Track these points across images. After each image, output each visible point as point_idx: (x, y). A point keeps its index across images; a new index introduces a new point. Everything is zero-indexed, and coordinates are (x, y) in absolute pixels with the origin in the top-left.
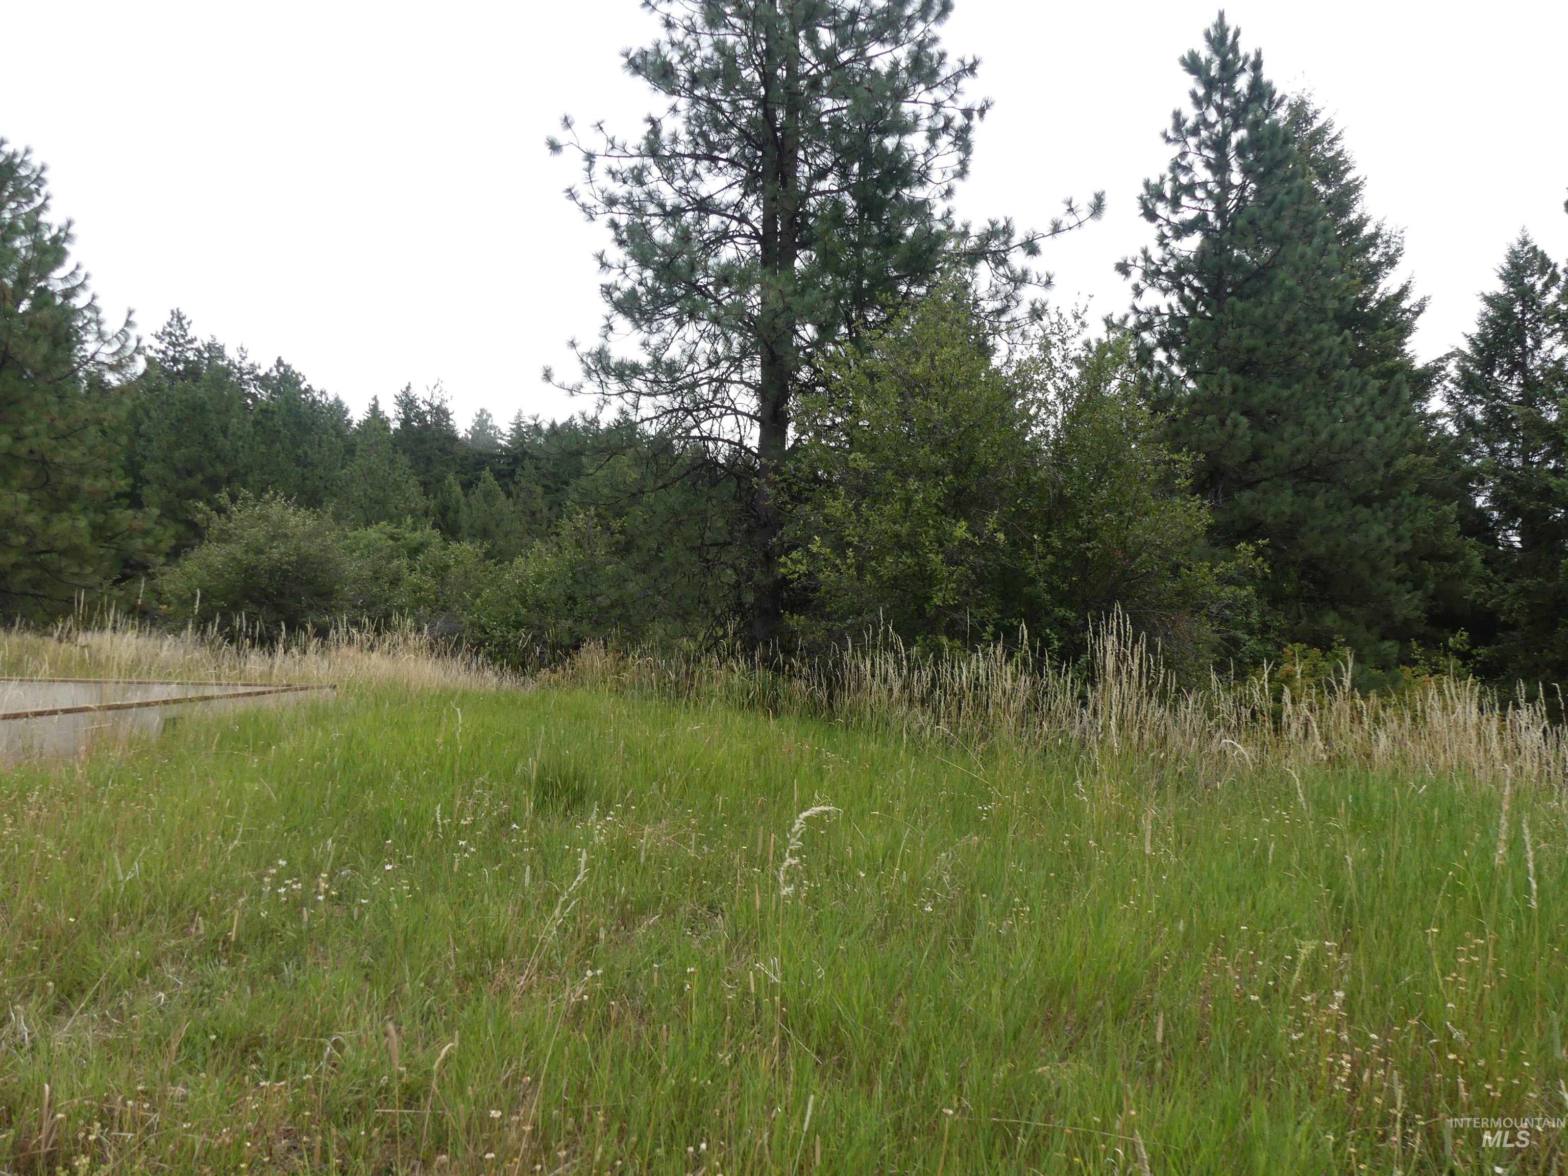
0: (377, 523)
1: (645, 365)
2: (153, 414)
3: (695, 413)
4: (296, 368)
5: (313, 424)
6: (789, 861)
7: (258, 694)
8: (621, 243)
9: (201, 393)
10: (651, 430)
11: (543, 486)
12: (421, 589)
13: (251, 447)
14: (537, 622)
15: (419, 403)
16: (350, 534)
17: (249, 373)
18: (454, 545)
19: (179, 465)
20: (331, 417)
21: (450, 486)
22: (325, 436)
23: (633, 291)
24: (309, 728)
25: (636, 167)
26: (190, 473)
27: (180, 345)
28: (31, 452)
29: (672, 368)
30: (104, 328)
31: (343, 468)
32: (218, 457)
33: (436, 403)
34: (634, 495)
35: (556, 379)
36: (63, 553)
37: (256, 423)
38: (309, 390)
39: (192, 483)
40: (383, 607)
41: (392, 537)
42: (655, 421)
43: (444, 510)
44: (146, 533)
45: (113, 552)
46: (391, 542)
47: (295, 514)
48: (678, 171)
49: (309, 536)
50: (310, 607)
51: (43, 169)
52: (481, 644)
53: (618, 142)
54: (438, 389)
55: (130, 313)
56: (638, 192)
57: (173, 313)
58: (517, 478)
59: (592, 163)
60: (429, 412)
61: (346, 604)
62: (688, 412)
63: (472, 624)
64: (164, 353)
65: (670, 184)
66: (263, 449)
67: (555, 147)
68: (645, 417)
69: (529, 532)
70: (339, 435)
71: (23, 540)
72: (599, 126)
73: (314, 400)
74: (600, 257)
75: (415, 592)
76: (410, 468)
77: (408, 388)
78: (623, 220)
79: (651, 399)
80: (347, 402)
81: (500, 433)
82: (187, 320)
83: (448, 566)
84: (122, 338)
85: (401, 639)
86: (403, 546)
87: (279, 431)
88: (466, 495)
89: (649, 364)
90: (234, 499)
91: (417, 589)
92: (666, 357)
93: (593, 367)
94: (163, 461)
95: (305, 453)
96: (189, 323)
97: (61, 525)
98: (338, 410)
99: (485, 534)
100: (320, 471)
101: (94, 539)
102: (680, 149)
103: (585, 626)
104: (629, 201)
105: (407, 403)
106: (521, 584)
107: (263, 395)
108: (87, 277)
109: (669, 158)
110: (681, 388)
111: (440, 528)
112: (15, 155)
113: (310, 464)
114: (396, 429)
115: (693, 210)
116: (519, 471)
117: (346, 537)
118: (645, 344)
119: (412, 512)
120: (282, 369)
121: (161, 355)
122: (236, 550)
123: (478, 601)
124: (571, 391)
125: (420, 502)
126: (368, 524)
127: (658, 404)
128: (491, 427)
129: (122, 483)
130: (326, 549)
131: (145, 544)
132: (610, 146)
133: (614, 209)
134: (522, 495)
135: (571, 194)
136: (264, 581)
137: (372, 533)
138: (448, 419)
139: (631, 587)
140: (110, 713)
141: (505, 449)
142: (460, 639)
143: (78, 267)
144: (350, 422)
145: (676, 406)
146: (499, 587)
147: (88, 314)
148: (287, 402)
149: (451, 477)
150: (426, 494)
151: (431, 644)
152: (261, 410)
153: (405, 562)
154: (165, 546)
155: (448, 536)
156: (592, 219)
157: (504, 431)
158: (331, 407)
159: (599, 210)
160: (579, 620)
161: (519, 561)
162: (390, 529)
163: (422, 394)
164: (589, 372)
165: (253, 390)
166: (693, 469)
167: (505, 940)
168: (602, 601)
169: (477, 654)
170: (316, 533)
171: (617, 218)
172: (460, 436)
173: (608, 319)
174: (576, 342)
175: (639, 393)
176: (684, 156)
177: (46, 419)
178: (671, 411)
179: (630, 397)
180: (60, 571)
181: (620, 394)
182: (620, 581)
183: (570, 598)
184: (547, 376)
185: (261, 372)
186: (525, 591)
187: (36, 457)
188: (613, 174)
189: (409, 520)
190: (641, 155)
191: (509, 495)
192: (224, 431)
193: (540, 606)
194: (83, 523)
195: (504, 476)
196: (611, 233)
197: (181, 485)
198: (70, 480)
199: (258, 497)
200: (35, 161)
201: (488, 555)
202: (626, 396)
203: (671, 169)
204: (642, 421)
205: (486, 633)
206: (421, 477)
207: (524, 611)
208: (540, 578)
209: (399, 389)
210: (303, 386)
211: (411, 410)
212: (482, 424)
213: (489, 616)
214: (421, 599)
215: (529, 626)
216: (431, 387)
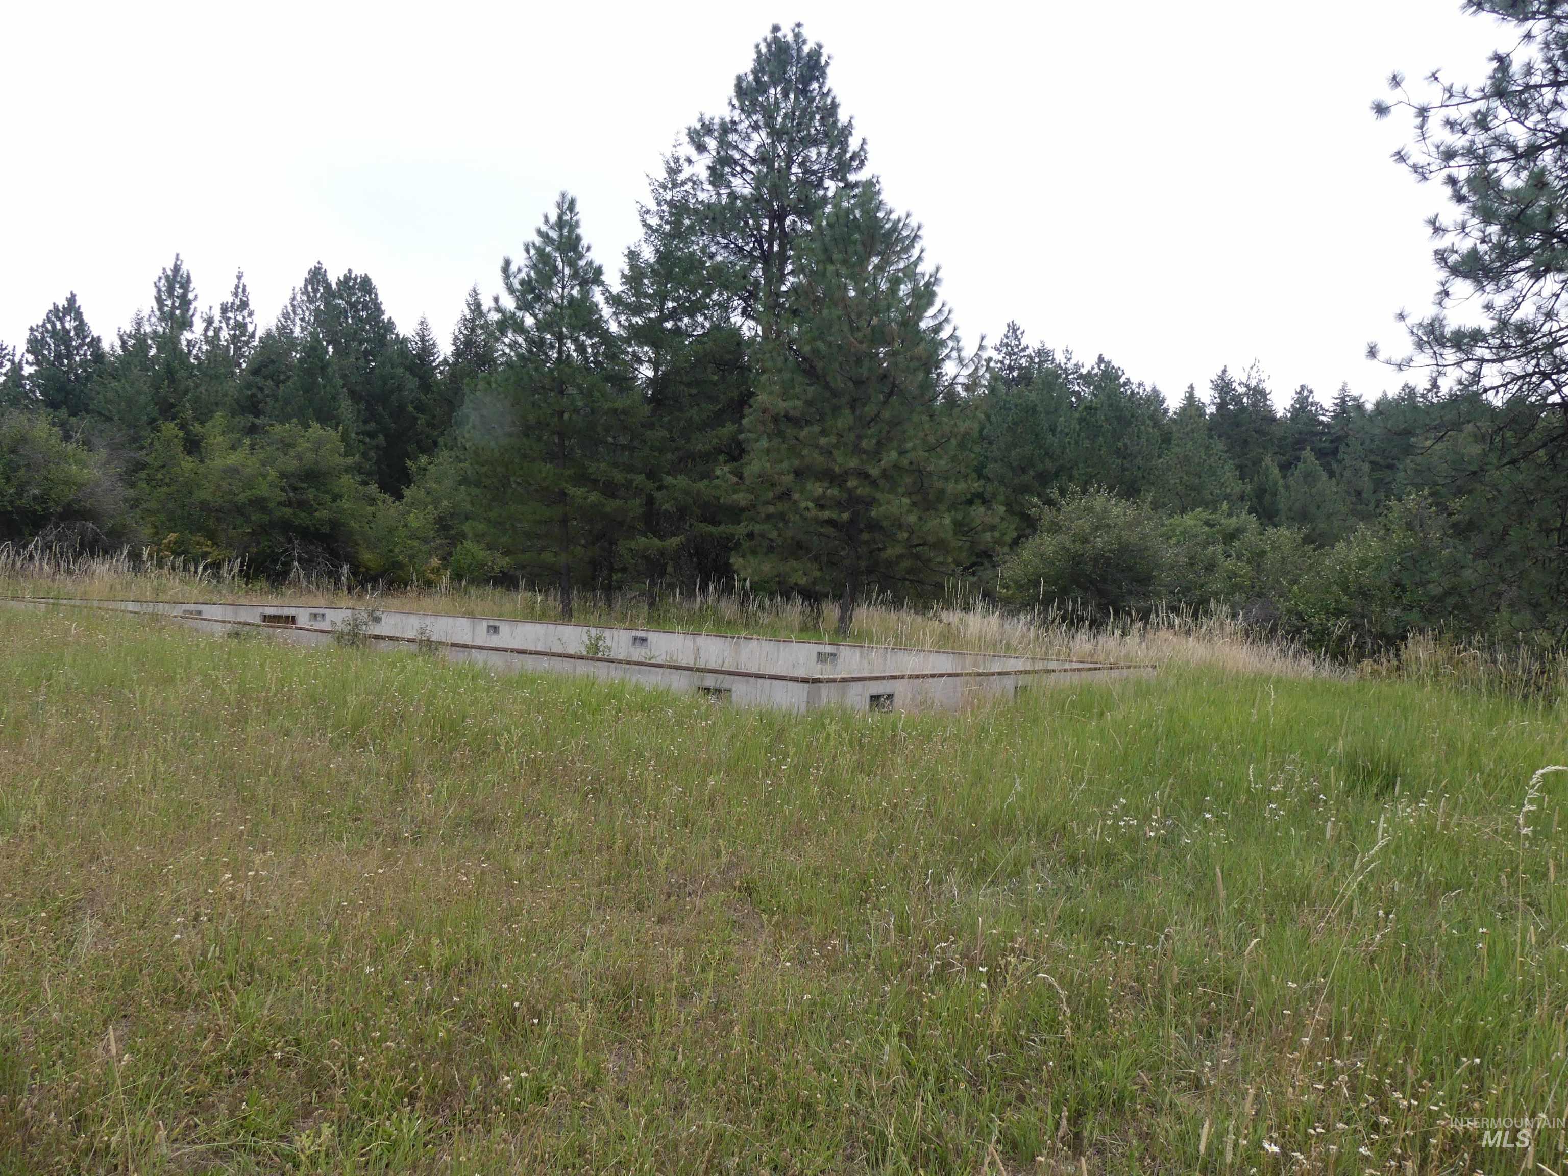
0: (1192, 510)
1: (1487, 329)
2: (993, 418)
3: (1554, 377)
4: (1116, 364)
5: (1132, 416)
6: (1527, 807)
7: (1090, 669)
8: (1460, 199)
9: (1033, 396)
10: (1497, 400)
11: (1371, 462)
12: (1236, 575)
13: (1077, 442)
14: (1360, 610)
15: (1235, 385)
16: (1167, 522)
17: (1073, 373)
18: (1270, 530)
19: (1015, 464)
20: (1149, 408)
21: (1267, 468)
22: (1142, 427)
23: (1474, 251)
24: (1136, 701)
25: (1479, 111)
26: (1024, 470)
27: (1014, 354)
28: (911, 463)
29: (1522, 330)
30: (963, 354)
31: (1159, 457)
32: (1047, 454)
33: (1253, 383)
34: (1474, 473)
35: (1382, 356)
36: (933, 546)
37: (1081, 420)
38: (1128, 382)
39: (1026, 478)
40: (1198, 592)
41: (1207, 523)
42: (1501, 390)
43: (1261, 493)
44: (993, 528)
45: (968, 544)
46: (1207, 529)
47: (1116, 505)
48: (1532, 105)
49: (1130, 526)
50: (1130, 592)
51: (919, 228)
52: (1298, 631)
53: (1457, 88)
54: (1255, 369)
55: (983, 339)
56: (1481, 139)
57: (1009, 325)
58: (1340, 456)
59: (1425, 119)
60: (1246, 394)
61: (1163, 590)
62: (1546, 376)
63: (1289, 611)
64: (1002, 362)
65: (1522, 123)
66: (1087, 443)
67: (1381, 110)
68: (1488, 386)
69: (1354, 512)
70: (1156, 424)
71: (906, 535)
72: (1434, 77)
73: (1132, 393)
74: (1433, 222)
75: (1230, 578)
76: (1226, 452)
77: (1224, 371)
78: (1462, 174)
79: (1497, 366)
80: (1164, 391)
81: (1322, 408)
82: (1021, 330)
83: (1264, 553)
84: (976, 361)
85: (1217, 624)
86: (1218, 532)
87: (1102, 426)
88: (1284, 477)
89: (1493, 329)
90: (1062, 493)
91: (1233, 575)
92: (1517, 316)
93: (1425, 338)
94: (1002, 460)
95: (1125, 445)
96: (1022, 333)
97: (933, 523)
98: (1155, 399)
99: (1303, 516)
100: (1139, 461)
101: (955, 534)
102: (1536, 79)
103: (1415, 615)
104: (1470, 152)
105: (1223, 386)
106: (1342, 570)
107: (1086, 392)
108: (950, 312)
109: (1521, 92)
110: (1536, 349)
111: (1257, 512)
112: (899, 220)
113: (1130, 455)
114: (1212, 414)
115: (1553, 146)
116: (1342, 448)
117: (1162, 525)
118: (1489, 307)
119: (1227, 497)
120: (1102, 366)
121: (999, 365)
122: (1065, 539)
123: (1295, 587)
124: (1399, 367)
125: (1237, 488)
126: (1183, 511)
127: (1504, 370)
128: (1312, 404)
129: (976, 485)
130: (1144, 537)
131: (993, 537)
132: (1447, 95)
133: (1452, 163)
134: (1347, 473)
135: (1400, 157)
136: (1089, 568)
137: (1189, 520)
138: (1266, 399)
139: (1467, 573)
140: (978, 678)
141: (1327, 425)
142: (1275, 625)
143: (943, 305)
144: (1166, 411)
145: (1530, 369)
146: (1319, 573)
147: (951, 344)
148: (1109, 397)
149: (1268, 460)
150: (1242, 478)
151: (1247, 631)
152: (1086, 408)
153: (1220, 548)
154: (1008, 539)
155: (1265, 521)
156: (1425, 178)
157: (1326, 407)
158: (1148, 397)
159: (1433, 168)
160: (1409, 608)
161: (1340, 545)
162: (1206, 515)
163: (1238, 376)
164: (1420, 345)
165: (1077, 389)
166: (1551, 441)
167: (1309, 887)
168: (1435, 590)
169: (1292, 640)
170: (1137, 522)
171: (1455, 172)
172: (1278, 416)
173: (1443, 285)
174: (1405, 314)
175: (1482, 361)
176: (1541, 86)
177: (921, 435)
178: (1523, 377)
179: (1470, 366)
180: (930, 560)
181: (1459, 364)
182: (1456, 567)
183: (1397, 585)
184: (1372, 353)
185: (1084, 371)
186: (1346, 578)
187: (913, 467)
188: (1450, 124)
189: (1225, 506)
190: (1485, 97)
191: (1331, 474)
192: (1053, 430)
193: (1364, 594)
194: (947, 521)
195: (1326, 455)
196: (1448, 191)
197: (1016, 481)
198: (938, 484)
199: (1084, 492)
200: (913, 222)
201: (1308, 540)
202: (1465, 365)
203: (1524, 105)
204: (1486, 391)
205: (1304, 620)
206: (1237, 461)
207: (1345, 599)
208: (1364, 563)
209: (1214, 374)
210: (1122, 380)
211: (1227, 393)
212: (1303, 402)
213: (1307, 603)
214: (1236, 585)
215: (1351, 615)
216: (1248, 369)
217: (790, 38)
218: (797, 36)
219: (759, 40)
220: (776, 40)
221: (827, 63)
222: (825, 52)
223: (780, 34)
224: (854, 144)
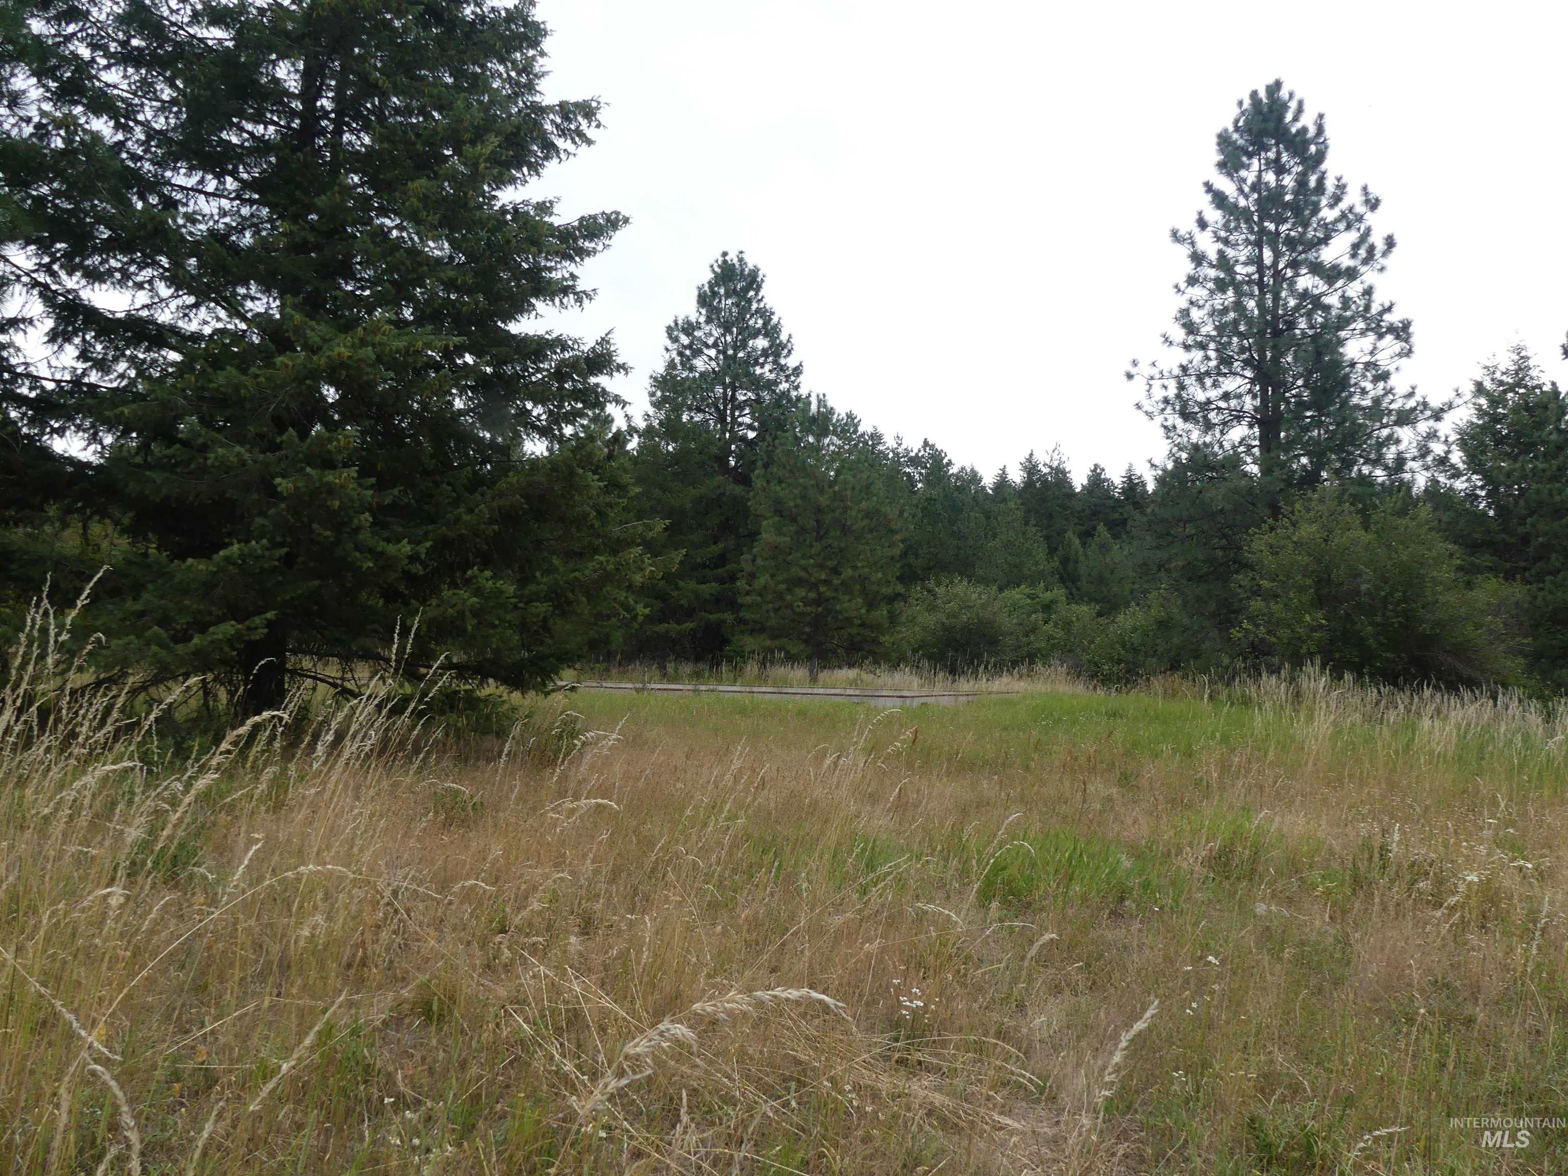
0: (1018, 586)
4: (939, 447)
12: (1054, 638)
15: (1041, 467)
16: (1000, 596)
17: (904, 456)
18: (1074, 607)
20: (971, 489)
21: (1070, 540)
33: (1055, 464)
38: (950, 464)
41: (1030, 596)
43: (1066, 565)
46: (1029, 601)
49: (983, 607)
52: (1095, 674)
53: (1166, 371)
54: (1056, 452)
58: (1128, 528)
59: (1150, 386)
60: (1050, 473)
63: (1089, 661)
66: (929, 529)
67: (1130, 376)
70: (978, 502)
72: (1154, 364)
73: (957, 475)
75: (1049, 639)
76: (1036, 525)
77: (1031, 455)
80: (981, 471)
81: (1113, 485)
83: (1072, 622)
86: (1038, 604)
88: (1084, 547)
91: (1051, 637)
96: (858, 420)
98: (974, 478)
100: (971, 542)
105: (1031, 468)
106: (1121, 634)
114: (1021, 490)
120: (928, 449)
122: (941, 617)
123: (1093, 645)
125: (1048, 564)
126: (1011, 587)
128: (1104, 481)
130: (993, 613)
132: (1161, 373)
135: (1139, 406)
137: (1016, 594)
138: (1066, 477)
142: (1080, 671)
144: (984, 487)
146: (1107, 636)
149: (1070, 531)
153: (1040, 616)
156: (1151, 422)
157: (1116, 483)
158: (969, 478)
161: (1120, 617)
162: (1028, 590)
163: (1042, 458)
165: (907, 470)
169: (1092, 679)
170: (987, 602)
172: (1077, 492)
185: (913, 454)
186: (1124, 639)
189: (1041, 582)
193: (1135, 649)
196: (1161, 431)
201: (1099, 614)
205: (1098, 667)
206: (1044, 533)
207: (1123, 652)
208: (1134, 629)
209: (1022, 457)
210: (945, 461)
211: (1033, 474)
212: (1097, 479)
213: (1100, 656)
214: (1053, 645)
215: (1127, 663)
216: (1050, 452)
217: (735, 261)
218: (741, 260)
219: (713, 262)
220: (725, 262)
221: (762, 281)
222: (761, 274)
223: (728, 258)
224: (784, 337)
